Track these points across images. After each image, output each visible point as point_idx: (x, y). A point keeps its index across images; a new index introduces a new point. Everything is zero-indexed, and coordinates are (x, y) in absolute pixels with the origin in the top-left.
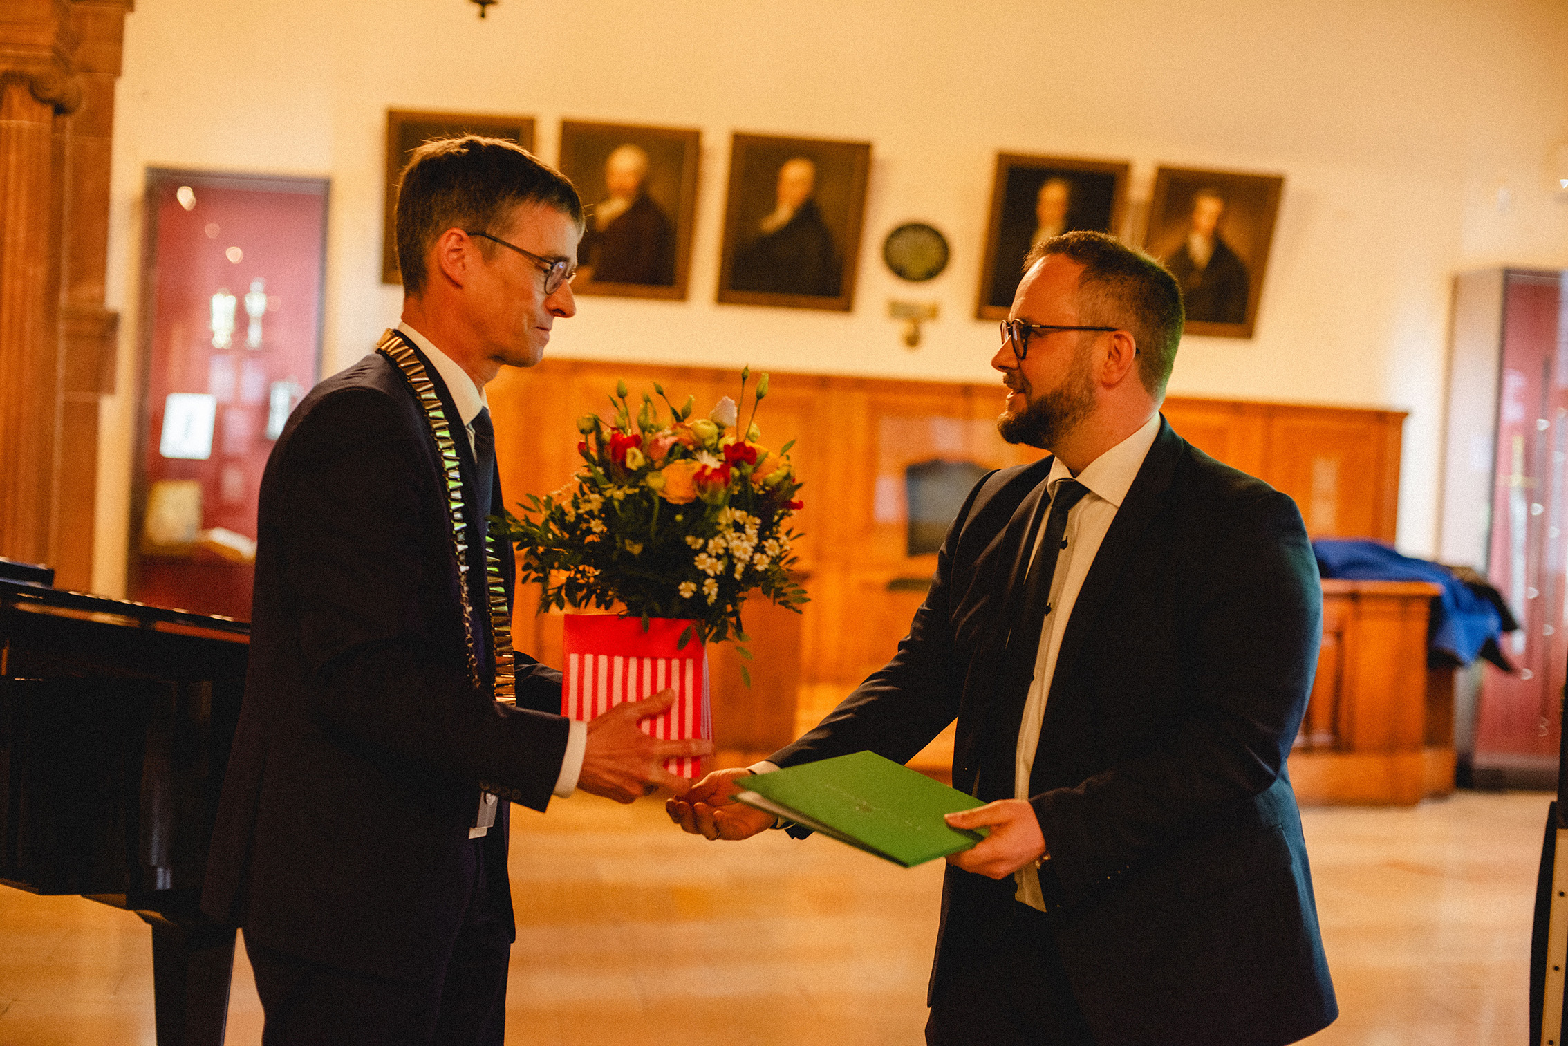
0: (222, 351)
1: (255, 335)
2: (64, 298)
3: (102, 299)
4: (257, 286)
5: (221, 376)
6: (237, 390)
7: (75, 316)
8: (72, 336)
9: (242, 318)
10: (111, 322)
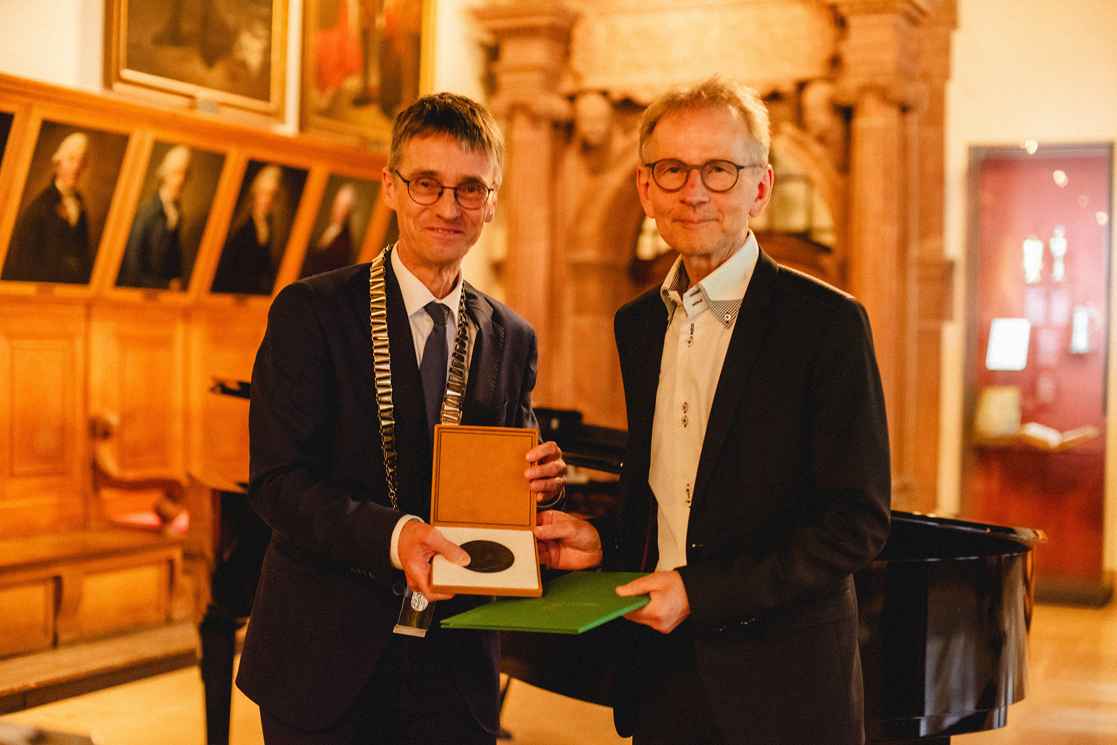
0: (1033, 285)
1: (1059, 271)
2: (914, 251)
3: (941, 250)
4: (1060, 232)
5: (1035, 305)
6: (1048, 314)
7: (922, 263)
8: (922, 280)
9: (1048, 258)
10: (948, 268)
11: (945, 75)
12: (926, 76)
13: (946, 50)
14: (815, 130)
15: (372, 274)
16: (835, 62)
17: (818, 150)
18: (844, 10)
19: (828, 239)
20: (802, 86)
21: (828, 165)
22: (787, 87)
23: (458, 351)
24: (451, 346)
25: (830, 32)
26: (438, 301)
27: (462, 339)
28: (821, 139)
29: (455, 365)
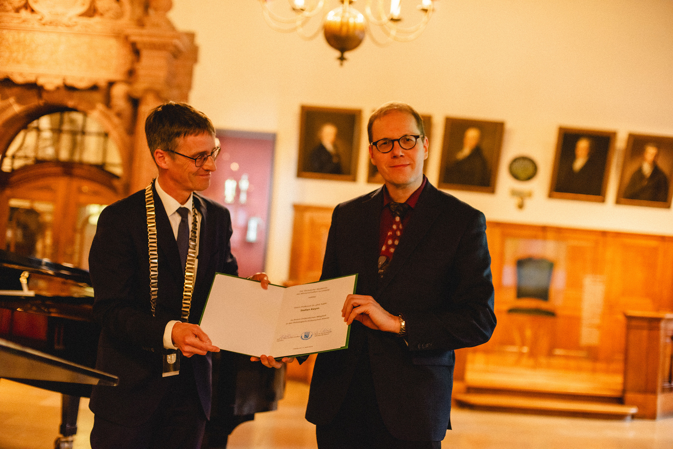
1: (243, 198)
4: (245, 177)
9: (238, 191)
11: (189, 87)
12: (179, 87)
13: (190, 74)
14: (117, 109)
15: (147, 197)
16: (131, 74)
17: (116, 120)
18: (139, 46)
19: (118, 171)
20: (111, 84)
21: (121, 129)
22: (102, 83)
23: (193, 229)
24: (191, 227)
25: (130, 57)
26: (182, 206)
27: (195, 223)
28: (119, 115)
29: (192, 236)
